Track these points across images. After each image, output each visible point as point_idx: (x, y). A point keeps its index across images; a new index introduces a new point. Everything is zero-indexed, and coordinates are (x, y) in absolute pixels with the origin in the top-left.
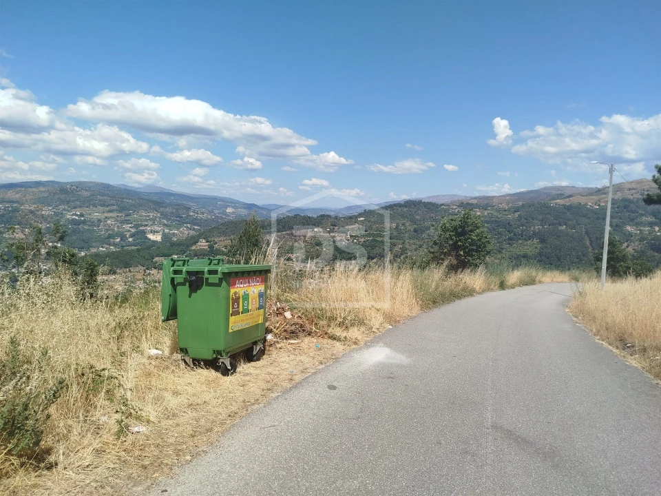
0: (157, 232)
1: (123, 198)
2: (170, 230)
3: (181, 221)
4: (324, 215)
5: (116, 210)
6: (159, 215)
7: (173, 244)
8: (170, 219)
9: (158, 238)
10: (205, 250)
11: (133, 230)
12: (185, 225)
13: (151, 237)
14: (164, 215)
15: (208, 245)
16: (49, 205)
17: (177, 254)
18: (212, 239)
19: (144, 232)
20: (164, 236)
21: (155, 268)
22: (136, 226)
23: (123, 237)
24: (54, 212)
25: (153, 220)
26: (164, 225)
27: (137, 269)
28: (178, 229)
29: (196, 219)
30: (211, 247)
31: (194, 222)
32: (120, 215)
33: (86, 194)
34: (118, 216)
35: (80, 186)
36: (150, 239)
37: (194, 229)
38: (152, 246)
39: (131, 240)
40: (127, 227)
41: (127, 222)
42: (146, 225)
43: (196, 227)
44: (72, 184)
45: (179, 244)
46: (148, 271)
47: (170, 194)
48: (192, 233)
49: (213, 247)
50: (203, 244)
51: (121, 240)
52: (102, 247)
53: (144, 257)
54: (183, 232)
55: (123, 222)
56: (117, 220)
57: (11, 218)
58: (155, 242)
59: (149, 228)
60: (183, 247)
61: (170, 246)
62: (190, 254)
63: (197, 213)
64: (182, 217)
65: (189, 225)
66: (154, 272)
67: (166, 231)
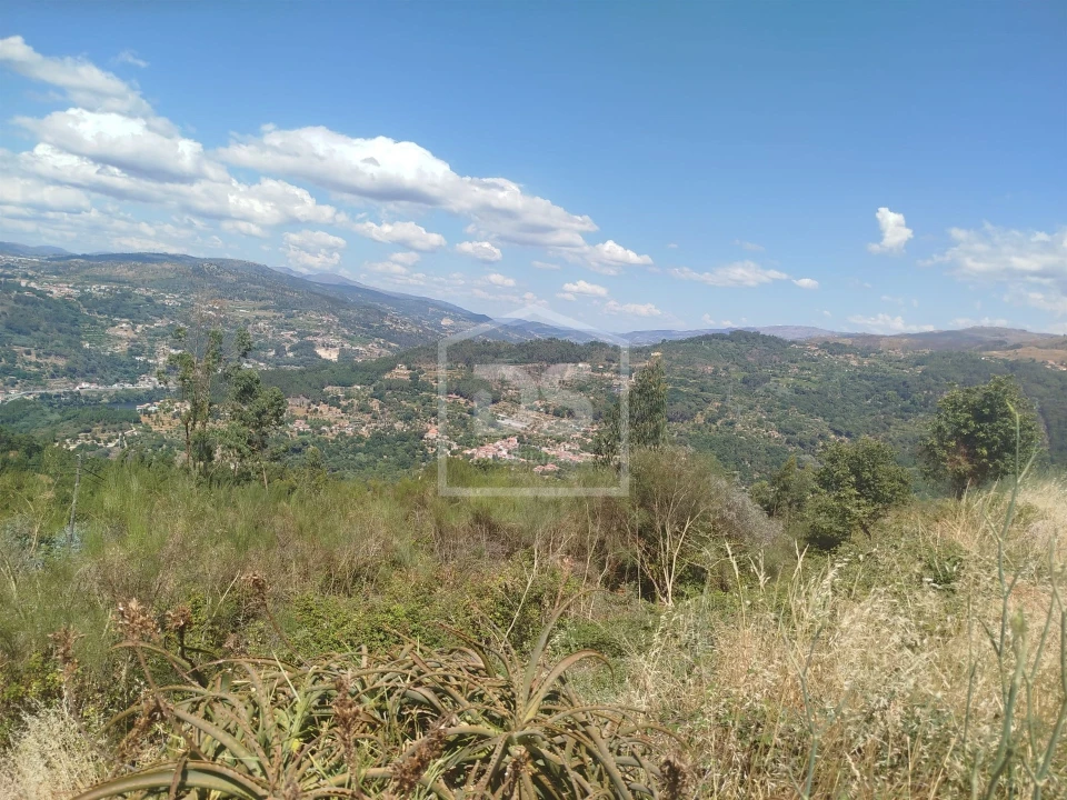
0: (333, 346)
1: (286, 290)
2: (352, 345)
3: (371, 333)
4: (595, 343)
5: (273, 307)
6: (337, 320)
7: (355, 368)
8: (353, 328)
9: (332, 356)
10: (405, 381)
11: (296, 341)
12: (376, 339)
13: (322, 352)
14: (345, 322)
15: (410, 375)
16: (175, 291)
17: (360, 384)
18: (417, 366)
19: (312, 345)
20: (343, 352)
21: (325, 402)
22: (301, 335)
23: (280, 350)
24: (181, 302)
25: (328, 327)
26: (344, 336)
27: (298, 401)
28: (364, 344)
29: (394, 331)
30: (414, 378)
31: (390, 336)
32: (279, 315)
33: (230, 278)
34: (275, 317)
35: (222, 265)
36: (320, 357)
37: (390, 347)
38: (324, 368)
39: (291, 354)
40: (287, 334)
41: (288, 327)
42: (317, 335)
43: (392, 344)
44: (211, 261)
45: (364, 368)
46: (314, 407)
47: (357, 289)
48: (385, 352)
49: (418, 378)
50: (402, 372)
51: (277, 354)
52: (248, 362)
53: (310, 384)
54: (371, 351)
55: (282, 327)
56: (272, 323)
57: (119, 306)
58: (328, 362)
59: (320, 340)
60: (370, 373)
61: (348, 373)
62: (381, 387)
63: (396, 323)
64: (372, 327)
65: (382, 341)
66: (323, 408)
67: (347, 346)
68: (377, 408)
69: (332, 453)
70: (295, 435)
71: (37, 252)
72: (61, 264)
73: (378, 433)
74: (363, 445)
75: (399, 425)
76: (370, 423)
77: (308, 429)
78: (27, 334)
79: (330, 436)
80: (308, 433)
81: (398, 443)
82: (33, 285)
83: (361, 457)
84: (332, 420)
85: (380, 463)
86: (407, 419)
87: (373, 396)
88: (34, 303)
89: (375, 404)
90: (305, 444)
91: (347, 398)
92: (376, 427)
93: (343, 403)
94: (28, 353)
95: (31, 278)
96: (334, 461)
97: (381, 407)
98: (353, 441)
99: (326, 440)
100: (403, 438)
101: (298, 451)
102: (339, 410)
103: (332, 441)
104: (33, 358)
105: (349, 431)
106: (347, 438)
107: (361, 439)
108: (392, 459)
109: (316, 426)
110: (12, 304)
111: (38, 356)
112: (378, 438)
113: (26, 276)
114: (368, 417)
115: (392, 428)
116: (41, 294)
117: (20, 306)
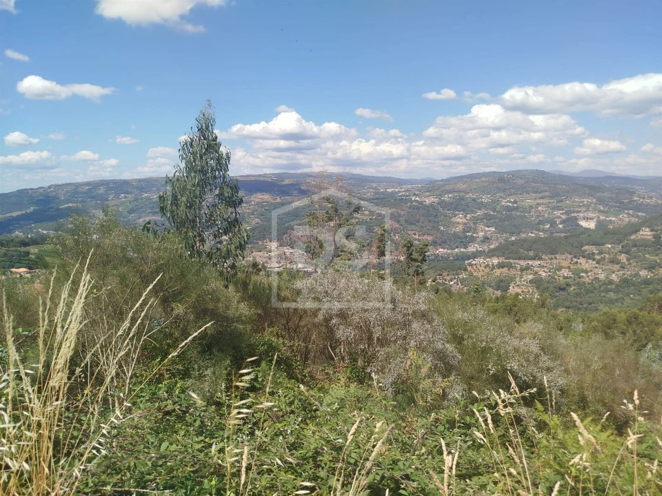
0: (591, 219)
1: (557, 184)
2: (607, 217)
3: (622, 207)
5: (548, 197)
6: (594, 200)
7: (607, 233)
8: (607, 205)
9: (592, 225)
10: (649, 240)
11: (564, 217)
12: (626, 211)
13: (583, 224)
14: (601, 201)
15: (653, 235)
16: (488, 193)
17: (611, 244)
18: (659, 228)
19: (576, 219)
20: (600, 224)
21: (584, 257)
22: (567, 213)
23: (553, 224)
24: (492, 199)
25: (588, 206)
26: (600, 211)
27: (564, 257)
28: (616, 216)
29: (642, 204)
30: (657, 237)
31: (638, 208)
32: (552, 201)
33: (520, 182)
34: (549, 203)
35: (516, 174)
36: (582, 226)
37: (638, 216)
38: (582, 233)
39: (561, 226)
40: (557, 213)
41: (558, 208)
42: (579, 212)
43: (640, 214)
44: (508, 173)
45: (615, 232)
46: (575, 260)
47: (609, 178)
48: (634, 220)
49: (660, 237)
50: (646, 233)
51: (551, 226)
52: (532, 233)
53: (572, 245)
54: (624, 219)
55: (554, 209)
56: (548, 207)
57: (459, 205)
58: (588, 229)
59: (581, 215)
60: (620, 236)
61: (604, 234)
62: (628, 244)
63: (644, 198)
64: (623, 203)
65: (631, 212)
66: (582, 260)
67: (602, 218)
68: (625, 260)
69: (588, 291)
70: (561, 279)
71: (421, 181)
72: (432, 186)
73: (625, 278)
74: (613, 286)
75: (643, 273)
76: (619, 271)
77: (570, 274)
78: (414, 224)
79: (587, 280)
80: (571, 277)
81: (643, 286)
82: (417, 199)
83: (612, 295)
84: (589, 269)
85: (627, 300)
86: (651, 268)
87: (621, 252)
88: (418, 208)
89: (623, 258)
90: (568, 285)
91: (601, 253)
92: (624, 274)
93: (598, 257)
94: (415, 234)
95: (416, 195)
96: (590, 297)
97: (628, 260)
98: (605, 284)
99: (584, 283)
100: (647, 282)
101: (563, 289)
102: (594, 262)
103: (589, 284)
104: (417, 237)
105: (602, 276)
106: (600, 281)
107: (611, 282)
108: (638, 298)
109: (577, 273)
110: (408, 209)
111: (419, 235)
112: (625, 282)
113: (415, 195)
114: (617, 267)
115: (637, 275)
116: (421, 203)
117: (411, 210)
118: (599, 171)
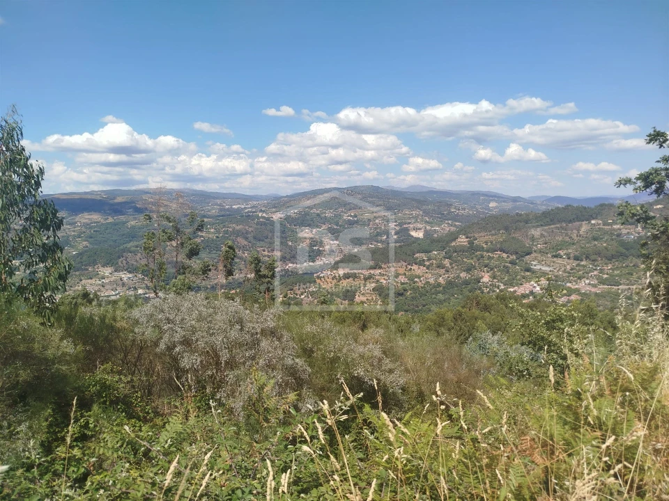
0: (420, 229)
1: (390, 199)
2: (432, 227)
3: (443, 218)
6: (421, 213)
7: (433, 241)
8: (432, 216)
9: (420, 235)
10: (465, 246)
11: (398, 228)
12: (446, 221)
13: (414, 234)
14: (426, 213)
15: (468, 241)
17: (436, 251)
18: (472, 235)
19: (407, 230)
20: (427, 233)
21: (416, 264)
22: (400, 224)
25: (416, 218)
26: (427, 222)
27: (400, 264)
28: (439, 225)
29: (458, 215)
30: (471, 243)
31: (455, 218)
33: (359, 197)
35: (354, 190)
36: (413, 236)
37: (455, 225)
38: (414, 242)
39: (395, 237)
42: (409, 223)
43: (457, 223)
44: (348, 189)
45: (438, 241)
46: (410, 267)
47: (433, 192)
48: (453, 229)
49: (473, 243)
50: (463, 240)
53: (406, 254)
54: (444, 229)
58: (418, 239)
59: (411, 226)
60: (442, 243)
61: (431, 242)
62: (450, 250)
63: (459, 210)
64: (444, 214)
65: (450, 222)
66: (415, 267)
67: (428, 228)
68: (448, 265)
69: (422, 295)
70: (399, 285)
71: (266, 197)
72: (278, 203)
73: (450, 281)
74: (441, 288)
75: (463, 275)
76: (444, 274)
77: (406, 280)
78: (263, 241)
79: (420, 284)
80: (407, 283)
81: (464, 286)
82: (264, 215)
83: (440, 296)
84: (421, 275)
85: (453, 299)
86: (468, 270)
87: (445, 258)
88: (265, 224)
89: (447, 262)
90: (405, 290)
91: (429, 260)
92: (448, 277)
93: (427, 263)
94: (264, 251)
95: (264, 211)
96: (424, 300)
97: (451, 264)
98: (434, 287)
99: (418, 287)
100: (466, 283)
101: (402, 295)
102: (425, 268)
103: (422, 288)
104: (266, 253)
105: (432, 281)
106: (431, 285)
107: (439, 285)
108: (460, 297)
109: (411, 278)
110: (255, 226)
111: (269, 252)
112: (450, 284)
113: (261, 211)
114: (443, 271)
115: (458, 276)
116: (268, 219)
117: (259, 227)
118: (423, 187)
